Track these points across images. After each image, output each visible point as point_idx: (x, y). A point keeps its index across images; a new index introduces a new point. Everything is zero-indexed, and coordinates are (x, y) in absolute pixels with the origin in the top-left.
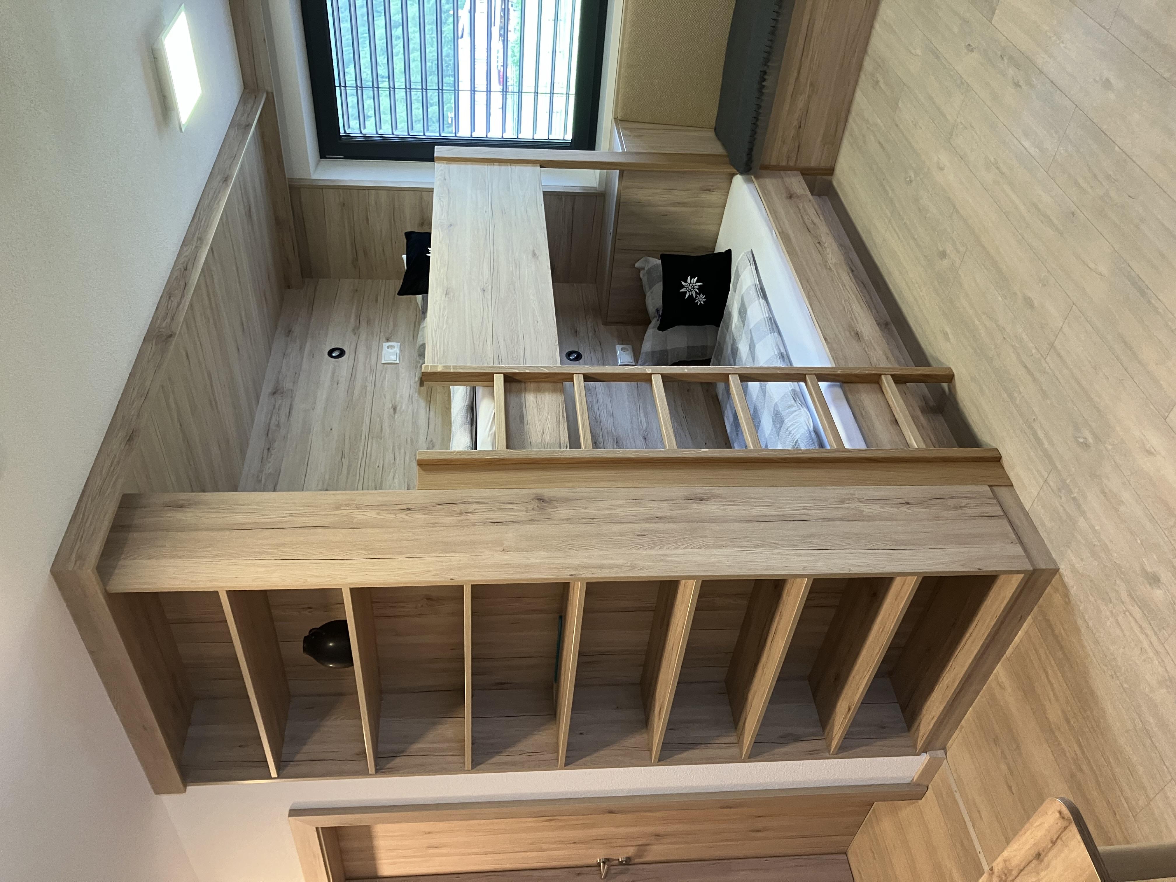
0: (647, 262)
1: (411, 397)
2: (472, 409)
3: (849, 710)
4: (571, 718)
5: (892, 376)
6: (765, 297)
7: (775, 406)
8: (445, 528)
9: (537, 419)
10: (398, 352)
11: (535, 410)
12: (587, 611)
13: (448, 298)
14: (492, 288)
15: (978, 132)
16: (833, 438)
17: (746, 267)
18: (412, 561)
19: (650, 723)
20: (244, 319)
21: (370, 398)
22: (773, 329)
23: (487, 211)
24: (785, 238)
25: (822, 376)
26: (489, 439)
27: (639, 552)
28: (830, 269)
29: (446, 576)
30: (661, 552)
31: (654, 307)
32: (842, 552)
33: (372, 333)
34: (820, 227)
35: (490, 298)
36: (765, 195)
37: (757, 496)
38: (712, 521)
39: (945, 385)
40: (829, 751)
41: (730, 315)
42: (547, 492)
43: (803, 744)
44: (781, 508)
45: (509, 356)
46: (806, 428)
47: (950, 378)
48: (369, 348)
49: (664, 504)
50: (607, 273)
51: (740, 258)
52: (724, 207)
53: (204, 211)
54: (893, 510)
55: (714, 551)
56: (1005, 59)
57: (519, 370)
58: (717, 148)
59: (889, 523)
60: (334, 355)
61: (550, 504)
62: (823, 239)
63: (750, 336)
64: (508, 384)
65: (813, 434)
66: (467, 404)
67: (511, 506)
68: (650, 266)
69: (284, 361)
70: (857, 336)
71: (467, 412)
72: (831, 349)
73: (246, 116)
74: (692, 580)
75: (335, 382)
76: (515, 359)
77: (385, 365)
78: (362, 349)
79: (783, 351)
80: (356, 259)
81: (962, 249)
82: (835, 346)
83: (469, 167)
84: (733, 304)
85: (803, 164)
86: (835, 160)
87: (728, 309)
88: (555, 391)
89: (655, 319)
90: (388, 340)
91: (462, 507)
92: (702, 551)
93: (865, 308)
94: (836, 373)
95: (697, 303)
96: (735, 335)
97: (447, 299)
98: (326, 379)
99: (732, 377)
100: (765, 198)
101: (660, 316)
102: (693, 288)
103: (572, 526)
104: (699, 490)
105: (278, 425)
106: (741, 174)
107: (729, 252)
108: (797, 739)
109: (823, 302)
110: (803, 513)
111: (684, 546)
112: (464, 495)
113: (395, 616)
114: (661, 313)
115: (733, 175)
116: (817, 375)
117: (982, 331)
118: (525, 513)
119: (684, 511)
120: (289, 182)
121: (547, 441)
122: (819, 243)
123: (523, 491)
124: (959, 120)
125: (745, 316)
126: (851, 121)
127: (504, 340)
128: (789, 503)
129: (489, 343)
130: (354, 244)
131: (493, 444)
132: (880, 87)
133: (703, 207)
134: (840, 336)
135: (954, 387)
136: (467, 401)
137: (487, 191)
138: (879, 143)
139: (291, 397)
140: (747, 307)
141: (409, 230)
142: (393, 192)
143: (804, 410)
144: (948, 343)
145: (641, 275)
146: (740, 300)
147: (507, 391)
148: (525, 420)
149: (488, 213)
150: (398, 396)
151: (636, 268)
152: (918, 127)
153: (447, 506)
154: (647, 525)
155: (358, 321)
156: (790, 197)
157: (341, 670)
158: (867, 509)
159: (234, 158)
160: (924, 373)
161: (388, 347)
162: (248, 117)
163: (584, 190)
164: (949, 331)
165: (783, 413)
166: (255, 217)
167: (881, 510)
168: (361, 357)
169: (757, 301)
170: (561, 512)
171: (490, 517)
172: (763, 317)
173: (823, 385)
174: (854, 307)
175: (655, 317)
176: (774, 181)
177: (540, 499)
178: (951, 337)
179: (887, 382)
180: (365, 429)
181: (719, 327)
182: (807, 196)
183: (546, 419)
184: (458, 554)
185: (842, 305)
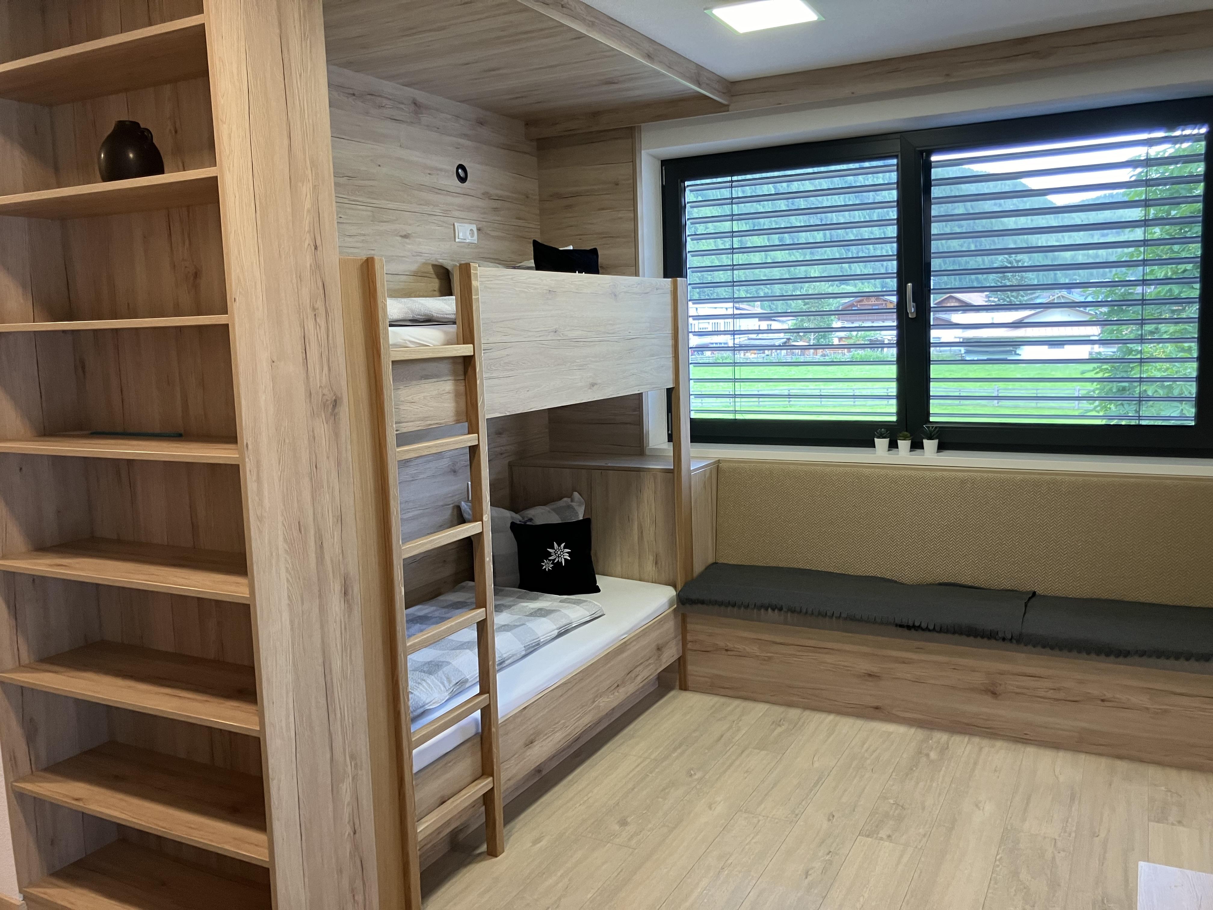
0: (580, 505)
1: (419, 254)
2: (428, 321)
3: (77, 800)
4: (42, 456)
5: (493, 789)
6: (560, 635)
7: (447, 662)
8: (296, 290)
9: (425, 394)
10: (468, 241)
11: (435, 392)
12: (189, 467)
13: (546, 293)
14: (559, 340)
15: (754, 841)
16: (423, 735)
17: (588, 611)
18: (255, 252)
19: (40, 553)
20: (501, 72)
21: (416, 210)
22: (529, 648)
23: (631, 334)
24: (622, 648)
25: (488, 712)
26: (399, 340)
27: (280, 525)
28: (594, 702)
29: (238, 293)
30: (281, 551)
31: (534, 516)
32: (294, 766)
33: (485, 213)
34: (633, 684)
35: (549, 338)
36: (659, 622)
37: (353, 658)
38: (322, 610)
39: (484, 848)
40: (16, 781)
41: (535, 599)
42: (345, 411)
43: (24, 747)
44: (341, 687)
45: (492, 361)
46: (427, 702)
47: (493, 852)
48: (469, 209)
49: (338, 550)
50: (566, 463)
51: (596, 603)
52: (640, 580)
53: (620, 31)
54: (346, 817)
55: (286, 616)
56: (829, 856)
57: (479, 373)
58: (698, 568)
59: (331, 814)
60: (460, 171)
61: (331, 414)
62: (622, 690)
63: (518, 624)
64: (461, 360)
65: (422, 710)
66: (435, 315)
67: (326, 369)
68: (576, 508)
69: (449, 117)
70: (530, 743)
71: (425, 315)
72: (515, 716)
73: (708, 82)
74: (248, 592)
75: (432, 171)
76: (489, 368)
77: (452, 227)
78: (469, 201)
79: (507, 662)
80: (559, 196)
81: (633, 842)
82: (519, 720)
83: (669, 314)
84: (547, 600)
85: (690, 657)
86: (696, 690)
87: (541, 596)
88: (458, 413)
89: (521, 518)
90: (479, 230)
91: (322, 311)
92: (285, 601)
93: (558, 746)
94: (492, 726)
95: (544, 562)
96: (515, 607)
97: (545, 291)
98: (434, 161)
99: (483, 612)
100: (656, 623)
101: (525, 522)
102: (558, 556)
103: (306, 442)
104: (356, 590)
105: (381, 107)
106: (678, 595)
107: (597, 590)
108: (30, 738)
109: (562, 699)
110: (337, 712)
111: (289, 578)
112: (336, 312)
113: (170, 235)
114: (528, 523)
115: (675, 587)
116: (489, 705)
117: (550, 881)
118: (318, 386)
119: (331, 575)
120: (638, 126)
121: (402, 407)
122: (618, 686)
123: (344, 383)
124: (761, 818)
125: (538, 616)
126: (737, 702)
127: (507, 355)
128: (347, 695)
129: (504, 338)
130: (577, 195)
131: (395, 345)
132: (775, 729)
133: (639, 558)
134: (529, 723)
135: (484, 860)
136: (440, 316)
137: (649, 333)
138: (722, 736)
139: (412, 122)
140: (548, 617)
141: (600, 253)
142: (633, 236)
143: (446, 695)
144: (531, 844)
145: (565, 499)
146: (554, 609)
147: (454, 359)
148: (423, 381)
149: (629, 334)
150: (421, 240)
151: (572, 494)
152: (746, 775)
153: (322, 291)
154: (312, 532)
155: (497, 198)
156: (659, 649)
157: (97, 168)
158: (346, 788)
159: (670, 67)
160: (497, 822)
161: (471, 230)
162: (707, 84)
163: (646, 434)
164: (543, 843)
165: (440, 673)
166: (605, 88)
167: (346, 803)
168: (459, 200)
169: (555, 627)
170: (322, 429)
171: (311, 344)
172: (540, 635)
173: (478, 714)
174: (558, 734)
175: (523, 518)
176: (672, 630)
177: (336, 403)
178: (539, 845)
179: (484, 785)
180: (383, 203)
181: (519, 588)
182: (661, 666)
183: (426, 405)
184: (266, 306)
185: (559, 721)
